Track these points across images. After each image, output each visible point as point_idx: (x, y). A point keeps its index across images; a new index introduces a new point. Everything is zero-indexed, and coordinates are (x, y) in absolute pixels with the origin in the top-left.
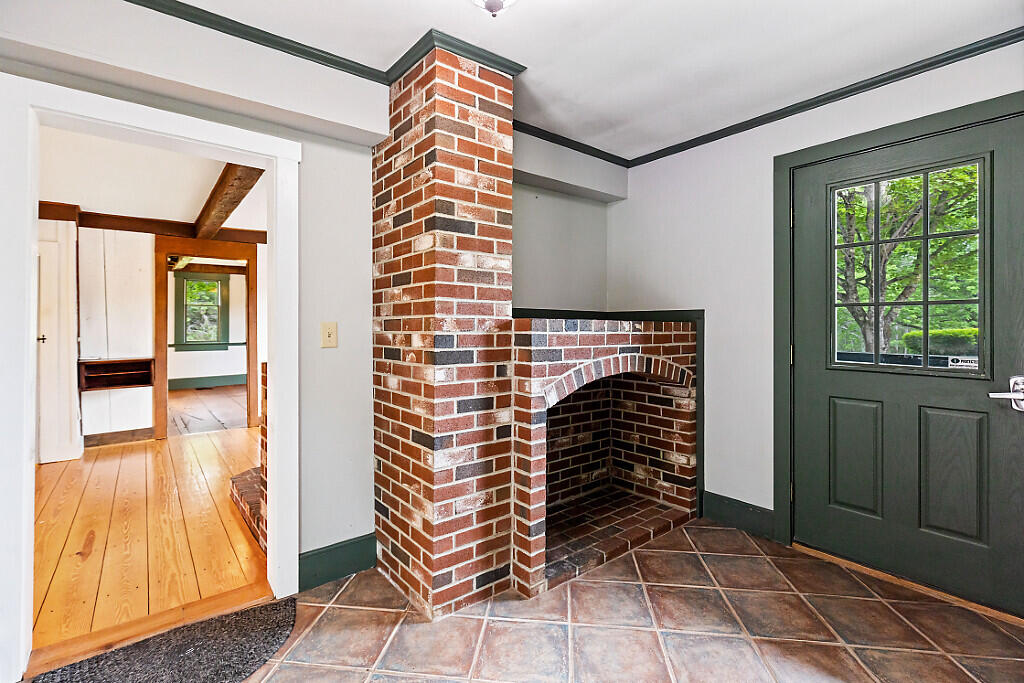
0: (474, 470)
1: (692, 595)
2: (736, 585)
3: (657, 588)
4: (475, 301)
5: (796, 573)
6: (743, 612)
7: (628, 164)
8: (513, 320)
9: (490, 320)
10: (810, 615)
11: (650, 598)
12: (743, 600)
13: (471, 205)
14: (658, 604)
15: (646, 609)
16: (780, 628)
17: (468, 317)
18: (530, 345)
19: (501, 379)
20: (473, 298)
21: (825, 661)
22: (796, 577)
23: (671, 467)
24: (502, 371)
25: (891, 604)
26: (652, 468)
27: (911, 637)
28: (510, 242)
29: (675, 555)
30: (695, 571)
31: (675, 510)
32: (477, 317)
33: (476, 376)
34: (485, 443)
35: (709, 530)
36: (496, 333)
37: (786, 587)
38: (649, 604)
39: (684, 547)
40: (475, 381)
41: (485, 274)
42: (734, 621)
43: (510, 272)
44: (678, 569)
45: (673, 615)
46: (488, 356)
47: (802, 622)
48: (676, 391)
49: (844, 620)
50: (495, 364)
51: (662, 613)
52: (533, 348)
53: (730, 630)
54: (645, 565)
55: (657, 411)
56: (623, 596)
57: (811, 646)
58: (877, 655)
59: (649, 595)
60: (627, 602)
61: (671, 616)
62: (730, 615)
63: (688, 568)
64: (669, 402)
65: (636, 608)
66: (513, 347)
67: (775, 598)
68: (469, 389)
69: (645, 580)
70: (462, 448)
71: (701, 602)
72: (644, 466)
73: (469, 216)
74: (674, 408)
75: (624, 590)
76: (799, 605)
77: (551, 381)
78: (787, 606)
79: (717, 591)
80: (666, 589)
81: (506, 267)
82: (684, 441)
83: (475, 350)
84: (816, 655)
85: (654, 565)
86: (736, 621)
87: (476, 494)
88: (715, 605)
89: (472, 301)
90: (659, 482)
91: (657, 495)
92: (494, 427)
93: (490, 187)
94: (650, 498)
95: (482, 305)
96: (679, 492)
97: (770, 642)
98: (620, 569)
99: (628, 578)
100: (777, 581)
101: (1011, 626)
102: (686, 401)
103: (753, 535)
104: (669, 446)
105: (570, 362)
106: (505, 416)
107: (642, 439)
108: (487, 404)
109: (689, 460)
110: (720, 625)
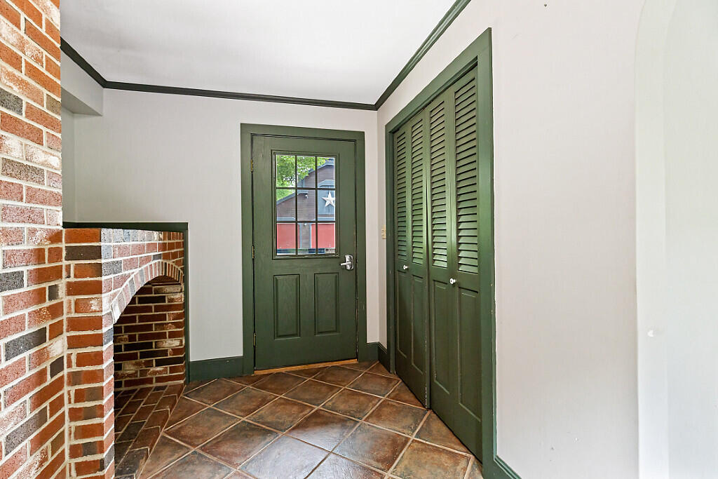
0: (26, 430)
1: (233, 434)
2: (250, 411)
3: (208, 445)
4: (23, 204)
5: (269, 386)
6: (269, 423)
7: (105, 84)
8: (64, 230)
9: (42, 229)
10: (295, 404)
11: (212, 454)
12: (261, 417)
13: (17, 73)
14: (220, 454)
15: (216, 464)
16: (291, 419)
17: (15, 225)
18: (100, 257)
19: (54, 302)
20: (21, 199)
21: (319, 420)
22: (271, 389)
23: (165, 352)
24: (53, 292)
25: (314, 378)
26: (143, 360)
27: (331, 388)
28: (59, 135)
29: (198, 416)
30: (220, 418)
31: (170, 386)
32: (27, 226)
33: (26, 305)
34: (38, 389)
35: (203, 388)
36: (47, 246)
37: (273, 397)
38: (215, 459)
39: (198, 408)
40: (26, 312)
41: (34, 169)
42: (270, 432)
43: (59, 173)
44: (209, 424)
45: (236, 453)
46: (41, 276)
47: (295, 409)
48: (168, 289)
49: (307, 397)
50: (46, 285)
51: (229, 459)
52: (103, 261)
53: (272, 438)
54: (182, 437)
55: (149, 309)
56: (191, 467)
57: (309, 417)
58: (330, 403)
59: (208, 453)
60: (198, 469)
61: (236, 455)
62: (264, 429)
63: (214, 419)
64: (162, 299)
65: (209, 468)
66: (64, 263)
67: (274, 406)
68: (20, 322)
69: (194, 446)
70: (11, 408)
71: (243, 433)
72: (134, 362)
73: (15, 88)
74: (167, 303)
75: (187, 462)
76: (287, 402)
77: (114, 295)
78: (283, 406)
79: (244, 422)
80: (214, 442)
81: (56, 166)
82: (177, 328)
83: (24, 269)
84: (314, 420)
85: (190, 431)
86: (269, 430)
87: (30, 460)
88: (252, 429)
89: (19, 204)
90: (152, 369)
91: (150, 381)
92: (47, 365)
93: (38, 60)
94: (142, 386)
95: (32, 211)
96: (172, 370)
97: (294, 429)
98: (166, 451)
99: (181, 453)
100: (266, 396)
101: (348, 365)
102: (178, 296)
103: (230, 378)
104: (163, 336)
105: (127, 272)
106: (58, 347)
107: (132, 338)
108: (40, 337)
109: (181, 341)
110: (265, 439)
